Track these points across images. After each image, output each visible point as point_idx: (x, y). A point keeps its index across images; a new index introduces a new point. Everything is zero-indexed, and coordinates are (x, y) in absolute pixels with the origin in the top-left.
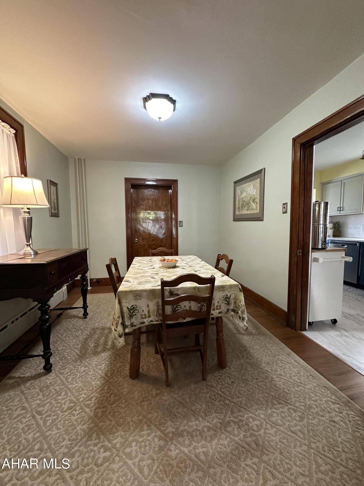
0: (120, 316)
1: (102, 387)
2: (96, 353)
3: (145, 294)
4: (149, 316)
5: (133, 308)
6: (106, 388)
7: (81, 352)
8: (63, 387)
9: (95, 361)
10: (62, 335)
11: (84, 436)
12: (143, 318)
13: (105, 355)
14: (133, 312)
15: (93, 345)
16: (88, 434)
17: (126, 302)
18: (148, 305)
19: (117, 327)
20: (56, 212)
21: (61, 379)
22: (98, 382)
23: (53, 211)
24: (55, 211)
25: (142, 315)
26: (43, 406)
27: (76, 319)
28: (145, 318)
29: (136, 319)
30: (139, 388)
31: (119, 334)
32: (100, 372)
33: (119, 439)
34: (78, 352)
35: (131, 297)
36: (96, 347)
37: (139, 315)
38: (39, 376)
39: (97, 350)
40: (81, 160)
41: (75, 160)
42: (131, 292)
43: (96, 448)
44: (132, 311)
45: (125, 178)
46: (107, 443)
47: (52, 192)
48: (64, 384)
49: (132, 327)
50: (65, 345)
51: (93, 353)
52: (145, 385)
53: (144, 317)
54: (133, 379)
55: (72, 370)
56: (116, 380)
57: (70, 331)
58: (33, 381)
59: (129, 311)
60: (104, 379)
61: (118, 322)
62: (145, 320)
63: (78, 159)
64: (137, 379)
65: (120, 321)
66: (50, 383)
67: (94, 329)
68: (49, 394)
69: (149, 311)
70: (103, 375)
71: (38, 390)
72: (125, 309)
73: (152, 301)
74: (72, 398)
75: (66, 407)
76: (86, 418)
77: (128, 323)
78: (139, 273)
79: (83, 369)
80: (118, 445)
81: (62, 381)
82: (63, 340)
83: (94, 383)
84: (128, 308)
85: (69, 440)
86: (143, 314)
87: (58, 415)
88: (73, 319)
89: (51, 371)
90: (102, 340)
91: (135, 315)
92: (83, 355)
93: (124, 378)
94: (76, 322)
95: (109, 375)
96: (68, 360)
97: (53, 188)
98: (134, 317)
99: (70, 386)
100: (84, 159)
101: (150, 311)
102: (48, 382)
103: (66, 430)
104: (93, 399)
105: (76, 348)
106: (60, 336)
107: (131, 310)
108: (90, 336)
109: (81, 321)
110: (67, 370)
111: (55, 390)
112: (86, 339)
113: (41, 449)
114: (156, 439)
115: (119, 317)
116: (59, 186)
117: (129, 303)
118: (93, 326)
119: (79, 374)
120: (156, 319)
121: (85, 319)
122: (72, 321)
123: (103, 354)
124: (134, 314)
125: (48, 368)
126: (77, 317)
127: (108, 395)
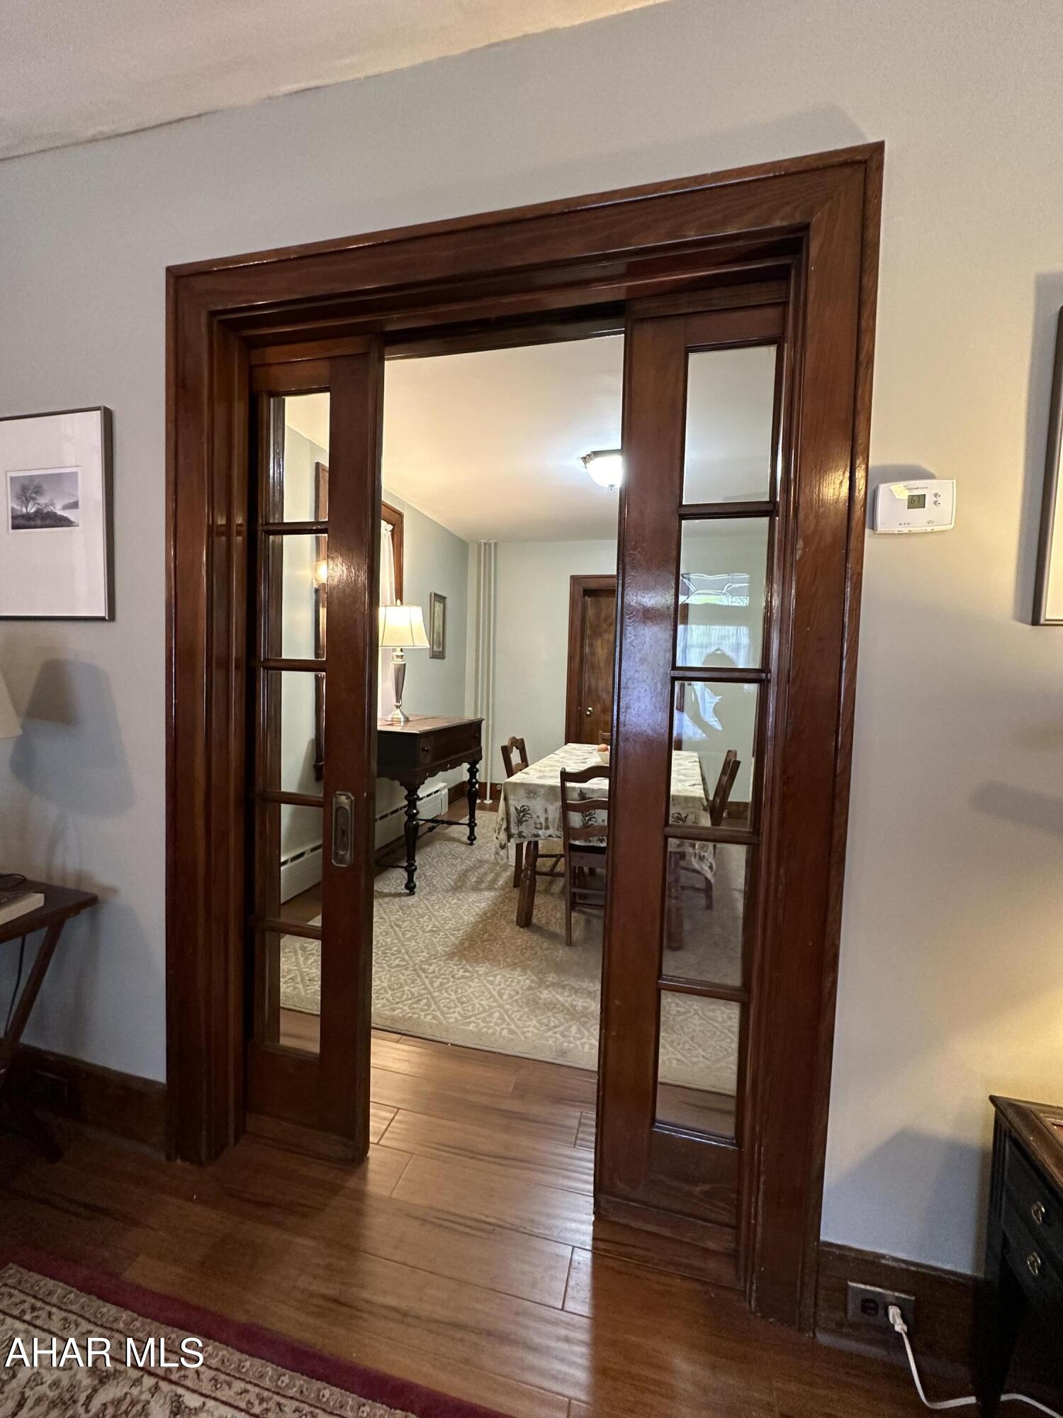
0: (505, 817)
1: (476, 924)
2: (476, 888)
3: (542, 791)
4: (547, 828)
5: (524, 809)
6: (481, 926)
7: (455, 883)
8: (427, 912)
9: (473, 897)
10: (432, 859)
11: (445, 955)
12: (537, 828)
13: (489, 895)
14: (524, 816)
15: (474, 880)
16: (451, 956)
17: (515, 800)
18: (546, 809)
19: (499, 833)
20: (441, 649)
21: (424, 904)
22: (472, 919)
23: (435, 649)
24: (439, 647)
25: (535, 823)
26: (404, 921)
27: (456, 844)
28: (541, 829)
29: (527, 826)
30: (525, 938)
31: (501, 843)
32: (477, 909)
33: (483, 969)
34: (452, 883)
35: (522, 792)
36: (480, 881)
37: (531, 822)
38: (400, 895)
39: (479, 886)
40: (490, 545)
41: (479, 546)
42: (523, 785)
43: (455, 967)
44: (521, 814)
45: (571, 576)
46: (468, 967)
47: (436, 614)
48: (428, 909)
49: (520, 838)
50: (436, 871)
51: (472, 889)
52: (535, 937)
53: (538, 826)
54: (521, 927)
55: (440, 899)
56: (496, 921)
57: (445, 856)
58: (391, 898)
59: (517, 812)
60: (481, 917)
61: (501, 826)
62: (541, 832)
63: (485, 544)
64: (525, 928)
65: (504, 826)
66: (412, 904)
67: (481, 861)
68: (410, 914)
69: (547, 819)
70: (481, 913)
71: (397, 907)
72: (512, 810)
73: (552, 804)
74: (436, 923)
75: (428, 929)
76: (450, 944)
77: (514, 830)
78: (551, 766)
79: (455, 901)
80: (480, 972)
81: (427, 906)
82: (434, 866)
83: (466, 918)
84: (516, 808)
85: (428, 954)
86: (538, 822)
87: (418, 933)
88: (451, 843)
89: (414, 894)
90: (490, 877)
91: (527, 820)
92: (458, 887)
93: (508, 923)
94: (456, 847)
95: (488, 915)
96: (437, 888)
97: (438, 607)
98: (524, 823)
99: (435, 913)
100: (495, 544)
101: (549, 820)
102: (410, 903)
103: (426, 947)
104: (461, 932)
105: (450, 878)
106: (430, 860)
107: (521, 812)
108: (473, 868)
109: (463, 848)
110: (433, 898)
111: (417, 912)
112: (467, 871)
113: (399, 952)
114: (528, 982)
115: (502, 819)
116: (448, 601)
117: (519, 801)
118: (481, 857)
119: (448, 905)
120: (558, 833)
121: (470, 847)
122: (449, 845)
123: (486, 893)
124: (524, 819)
125: (411, 888)
126: (459, 841)
127: (482, 932)
